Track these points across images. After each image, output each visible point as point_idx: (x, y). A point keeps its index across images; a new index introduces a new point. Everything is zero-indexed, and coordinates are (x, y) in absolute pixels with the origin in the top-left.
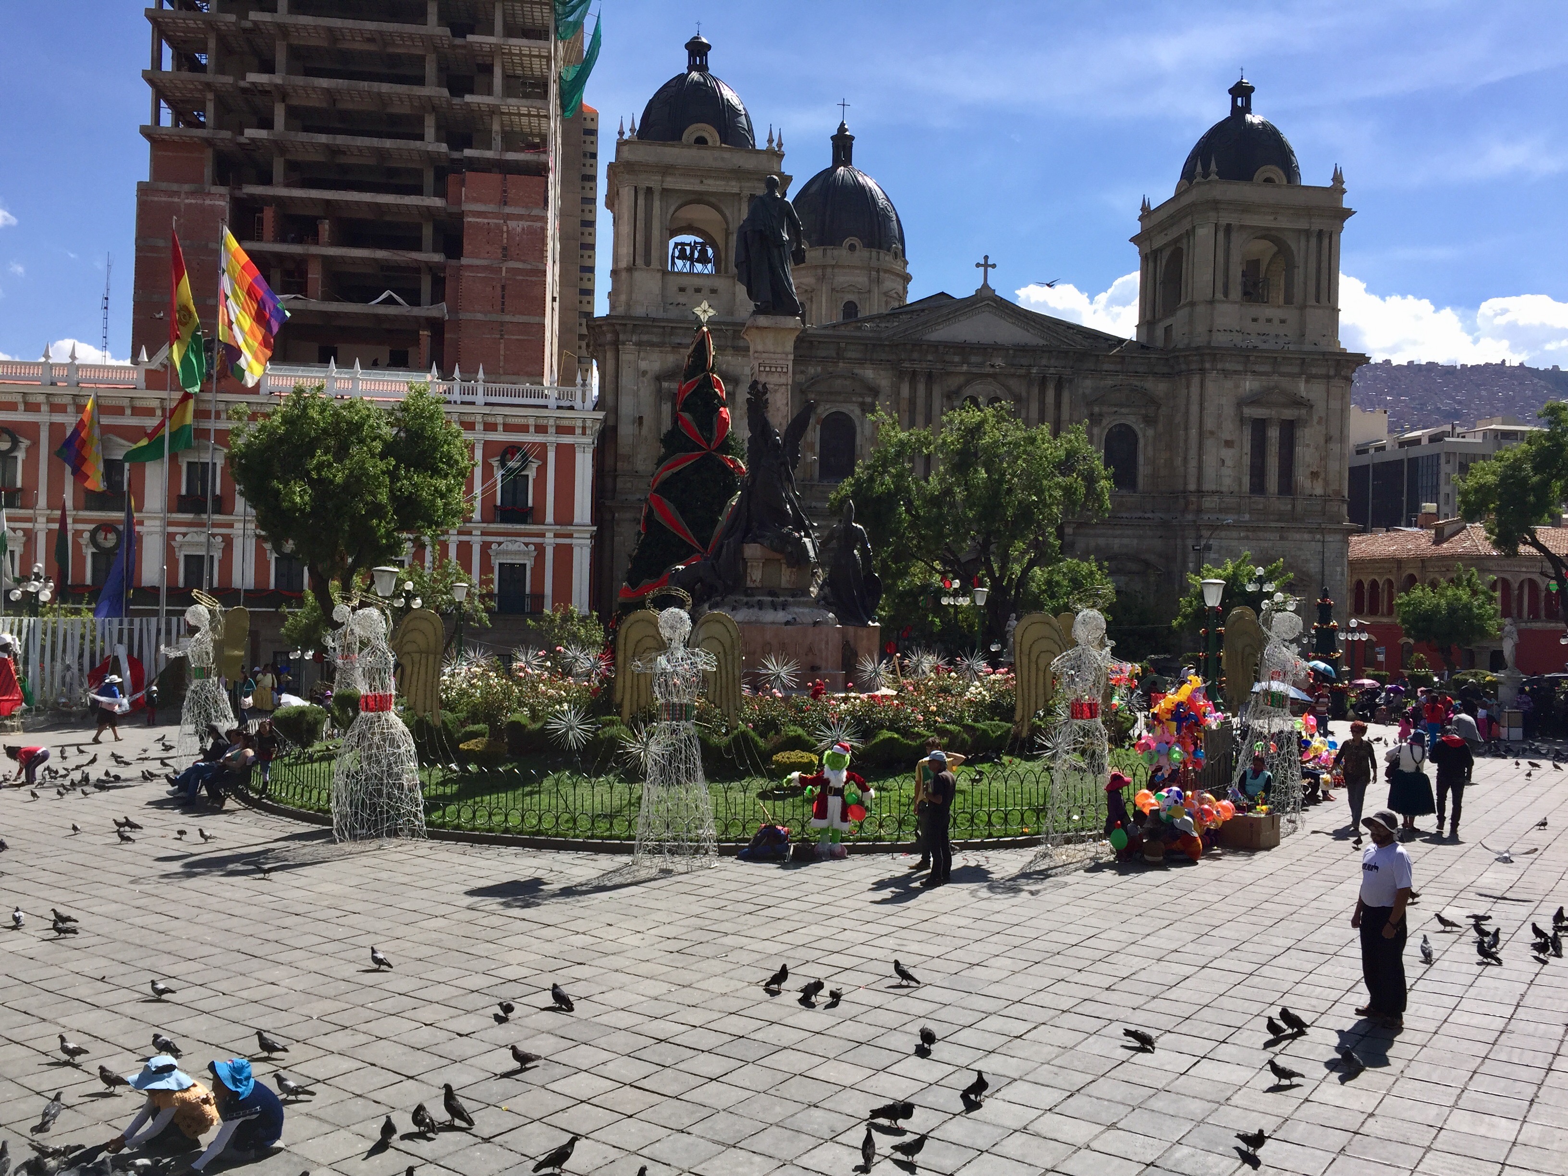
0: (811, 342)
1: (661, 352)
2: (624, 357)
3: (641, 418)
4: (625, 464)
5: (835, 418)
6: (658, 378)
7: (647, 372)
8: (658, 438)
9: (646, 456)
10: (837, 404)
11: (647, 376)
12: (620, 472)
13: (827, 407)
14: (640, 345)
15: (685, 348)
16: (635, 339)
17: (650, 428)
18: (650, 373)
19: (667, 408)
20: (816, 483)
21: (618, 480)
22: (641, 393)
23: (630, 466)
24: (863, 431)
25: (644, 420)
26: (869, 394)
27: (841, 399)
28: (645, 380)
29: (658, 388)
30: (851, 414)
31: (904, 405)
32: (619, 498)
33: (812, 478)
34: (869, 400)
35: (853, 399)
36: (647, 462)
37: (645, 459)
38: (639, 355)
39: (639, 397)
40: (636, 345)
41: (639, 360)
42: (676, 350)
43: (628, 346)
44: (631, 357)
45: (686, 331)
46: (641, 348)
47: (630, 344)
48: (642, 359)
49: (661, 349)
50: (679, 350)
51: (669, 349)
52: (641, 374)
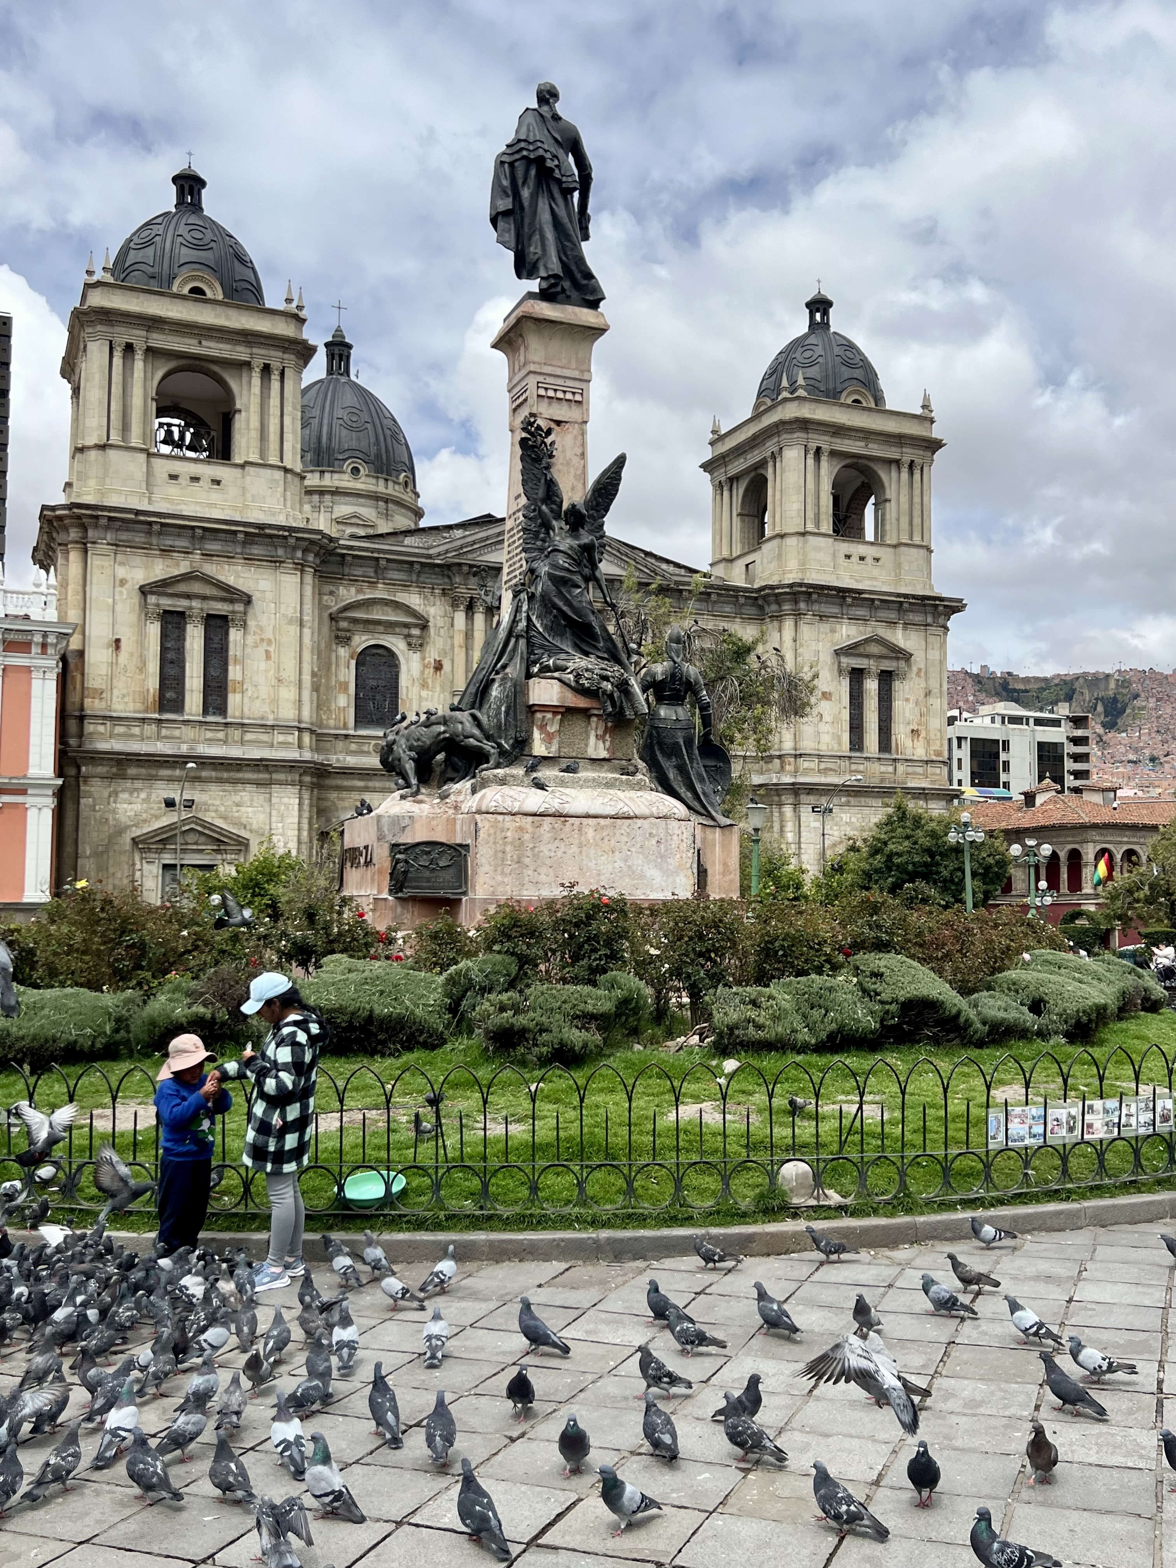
1: (147, 557)
2: (95, 561)
3: (118, 641)
4: (97, 701)
5: (375, 651)
6: (144, 591)
7: (127, 581)
8: (142, 668)
9: (125, 691)
10: (377, 635)
11: (127, 586)
12: (89, 712)
13: (364, 638)
14: (117, 545)
15: (179, 552)
16: (110, 536)
17: (132, 655)
18: (130, 583)
19: (154, 630)
20: (352, 732)
21: (86, 722)
22: (118, 608)
23: (103, 705)
24: (409, 671)
25: (123, 644)
26: (416, 626)
27: (381, 629)
28: (125, 591)
29: (144, 604)
30: (394, 649)
31: (459, 639)
32: (88, 747)
33: (345, 727)
34: (416, 632)
35: (397, 630)
36: (126, 700)
37: (124, 696)
38: (115, 559)
39: (115, 613)
40: (112, 544)
41: (116, 565)
42: (166, 554)
43: (100, 546)
44: (104, 561)
45: (181, 530)
46: (119, 549)
47: (103, 544)
48: (120, 564)
49: (146, 552)
50: (171, 554)
51: (158, 553)
52: (118, 583)
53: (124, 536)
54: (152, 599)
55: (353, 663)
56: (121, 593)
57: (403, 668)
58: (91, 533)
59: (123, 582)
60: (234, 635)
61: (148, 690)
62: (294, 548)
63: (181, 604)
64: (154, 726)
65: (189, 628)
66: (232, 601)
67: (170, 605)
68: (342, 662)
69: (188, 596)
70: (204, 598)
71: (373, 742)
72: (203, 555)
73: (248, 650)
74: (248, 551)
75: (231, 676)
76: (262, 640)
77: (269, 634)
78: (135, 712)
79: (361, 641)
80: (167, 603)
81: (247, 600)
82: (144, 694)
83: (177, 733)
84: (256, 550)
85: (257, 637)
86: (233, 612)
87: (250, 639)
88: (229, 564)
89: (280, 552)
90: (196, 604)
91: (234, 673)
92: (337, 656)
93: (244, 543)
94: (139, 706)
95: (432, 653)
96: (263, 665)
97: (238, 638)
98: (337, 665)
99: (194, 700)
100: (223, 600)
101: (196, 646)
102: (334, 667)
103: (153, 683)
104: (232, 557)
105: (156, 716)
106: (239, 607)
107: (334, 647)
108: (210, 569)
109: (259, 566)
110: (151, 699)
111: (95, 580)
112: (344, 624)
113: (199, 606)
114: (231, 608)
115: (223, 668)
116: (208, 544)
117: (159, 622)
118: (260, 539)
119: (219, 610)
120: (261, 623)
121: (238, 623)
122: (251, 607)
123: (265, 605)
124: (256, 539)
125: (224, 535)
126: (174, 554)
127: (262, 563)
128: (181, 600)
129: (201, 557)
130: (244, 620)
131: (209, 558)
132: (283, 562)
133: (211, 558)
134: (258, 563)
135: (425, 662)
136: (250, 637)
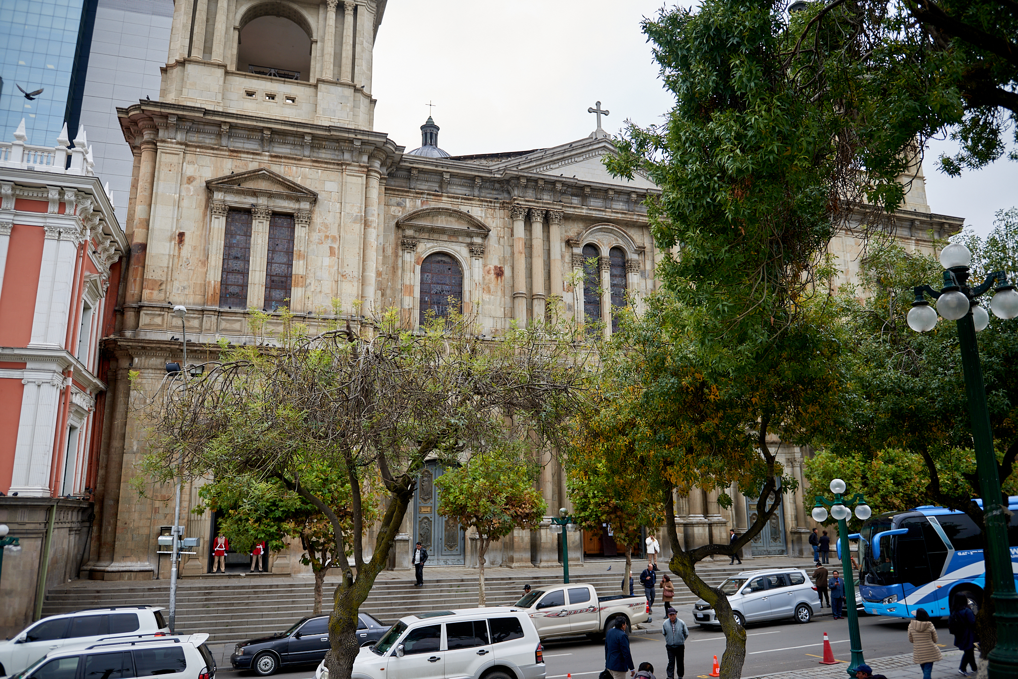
0: (410, 170)
1: (216, 156)
2: (162, 158)
3: (181, 235)
4: (155, 292)
5: (440, 258)
6: (210, 187)
7: (194, 179)
8: (205, 261)
9: (185, 284)
10: (441, 243)
11: (194, 183)
12: (146, 303)
13: (429, 245)
14: (187, 145)
15: (248, 153)
16: (180, 137)
17: (195, 248)
18: (198, 181)
19: (219, 224)
20: (416, 333)
21: (142, 313)
22: (185, 203)
23: (162, 296)
24: (472, 276)
25: (187, 238)
26: (478, 235)
27: (445, 237)
28: (192, 188)
29: (209, 199)
30: (458, 256)
31: (520, 246)
32: (142, 336)
33: (410, 328)
34: (478, 240)
35: (461, 239)
36: (186, 292)
37: (184, 288)
38: (184, 158)
39: (180, 208)
40: (181, 144)
41: (185, 164)
42: (235, 154)
43: (170, 145)
44: (174, 159)
45: (251, 133)
46: (188, 149)
47: (172, 143)
48: (189, 163)
49: (215, 152)
50: (239, 155)
51: (227, 153)
52: (185, 180)
53: (194, 138)
54: (218, 196)
55: (418, 268)
56: (188, 190)
57: (466, 274)
58: (161, 134)
59: (190, 180)
60: (300, 231)
61: (209, 282)
62: (361, 153)
63: (247, 201)
64: (214, 318)
65: (255, 223)
66: (298, 200)
67: (236, 202)
68: (407, 267)
69: (254, 193)
70: (270, 195)
72: (271, 156)
73: (313, 247)
74: (315, 155)
75: (295, 271)
76: (327, 237)
77: (334, 232)
78: (194, 304)
79: (426, 248)
80: (233, 200)
81: (314, 198)
82: (205, 285)
83: (237, 326)
84: (324, 155)
85: (322, 235)
86: (299, 209)
87: (315, 236)
88: (297, 166)
89: (347, 156)
90: (262, 201)
91: (298, 268)
92: (403, 262)
93: (312, 147)
94: (199, 299)
95: (494, 260)
96: (327, 261)
97: (303, 235)
98: (403, 270)
99: (256, 294)
100: (289, 198)
101: (260, 241)
102: (400, 271)
103: (215, 276)
104: (300, 160)
105: (217, 308)
106: (305, 205)
107: (400, 253)
108: (278, 169)
109: (326, 169)
110: (211, 292)
111: (162, 176)
112: (410, 232)
113: (266, 203)
114: (296, 206)
115: (288, 264)
116: (276, 145)
117: (224, 218)
118: (327, 143)
119: (285, 207)
120: (326, 221)
121: (304, 220)
122: (317, 206)
123: (331, 203)
124: (324, 143)
125: (292, 138)
126: (243, 155)
127: (329, 166)
128: (248, 197)
129: (270, 159)
130: (310, 218)
131: (278, 160)
132: (349, 165)
133: (280, 160)
134: (326, 166)
135: (487, 268)
136: (315, 234)
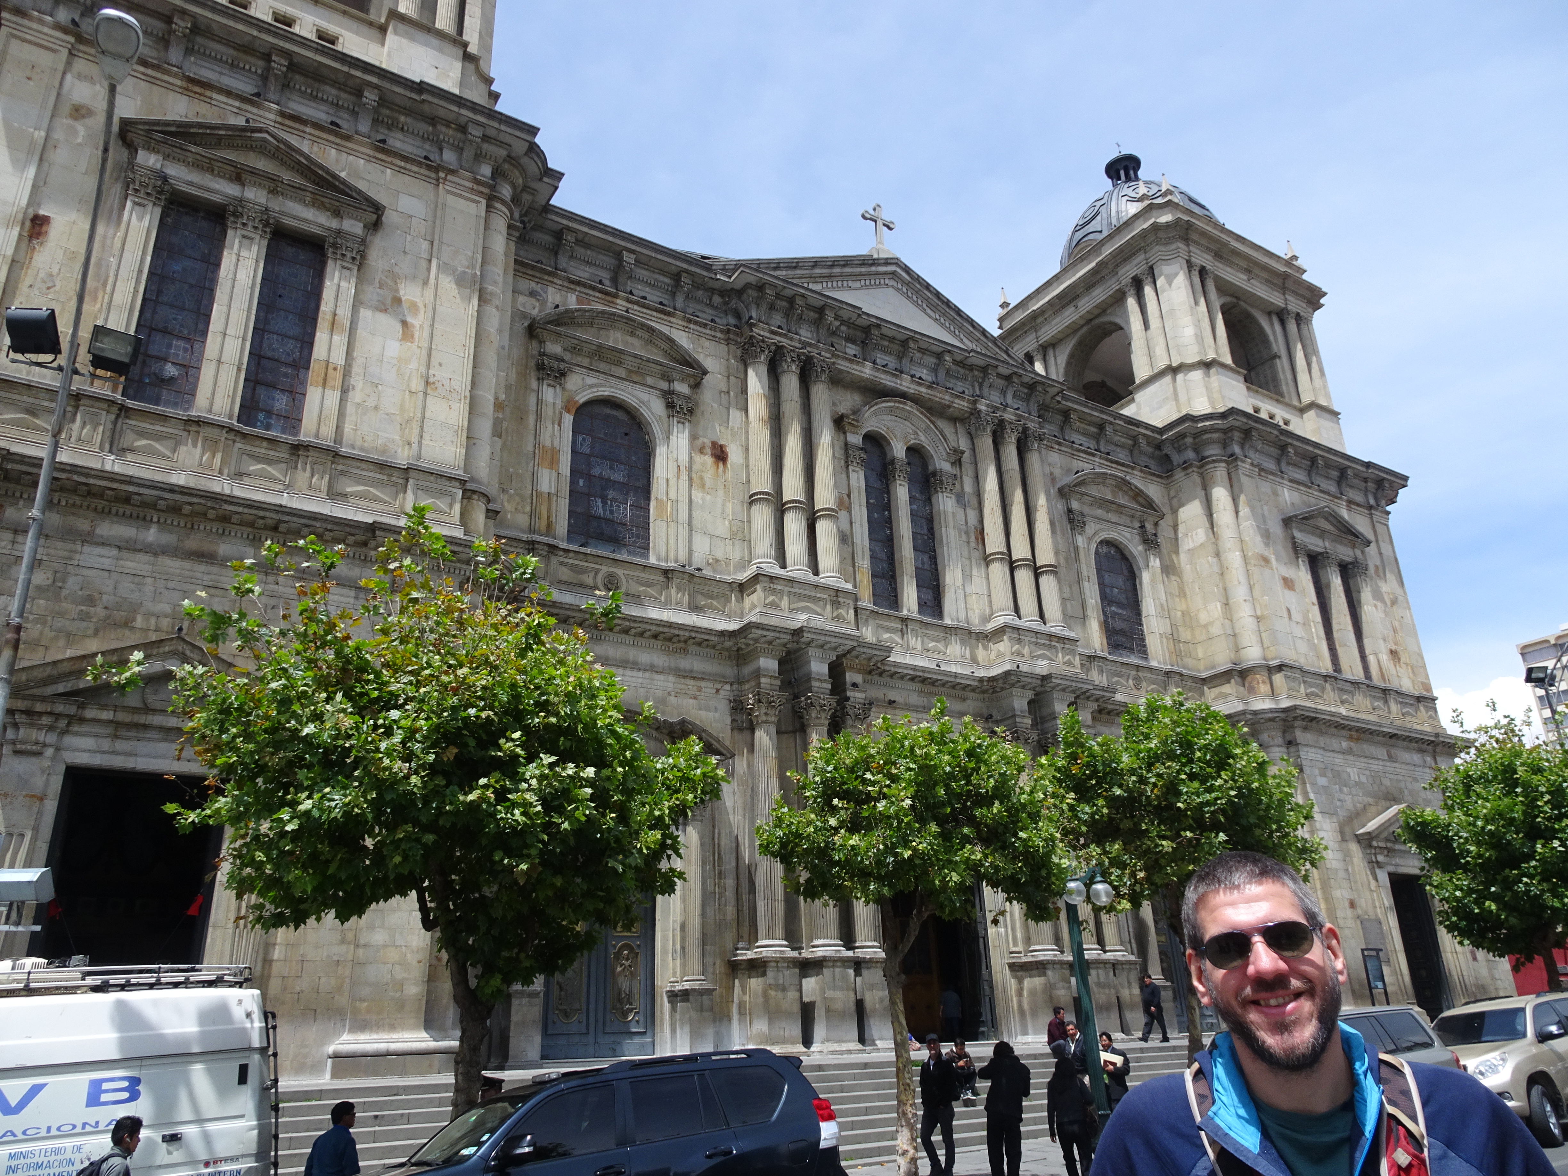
0: (558, 235)
1: (152, 81)
3: (39, 221)
5: (608, 411)
6: (130, 135)
7: (90, 113)
8: (96, 290)
10: (613, 381)
11: (88, 120)
13: (590, 381)
14: (79, 38)
15: (228, 94)
16: (64, 16)
17: (71, 256)
18: (99, 119)
19: (143, 218)
20: (564, 545)
22: (59, 155)
24: (670, 451)
25: (53, 230)
26: (684, 377)
27: (622, 371)
28: (81, 130)
29: (125, 162)
30: (644, 411)
31: (760, 408)
33: (549, 529)
34: (681, 387)
35: (650, 380)
38: (69, 63)
39: (45, 166)
40: (66, 31)
41: (69, 77)
42: (198, 89)
43: (35, 26)
44: (44, 59)
45: (241, 55)
46: (82, 47)
47: (42, 22)
48: (79, 76)
49: (150, 72)
50: (208, 93)
51: (179, 83)
52: (66, 109)
54: (148, 160)
55: (568, 419)
56: (71, 130)
57: (660, 449)
59: (80, 112)
60: (337, 276)
62: (479, 157)
63: (218, 188)
64: (105, 418)
65: (233, 238)
66: (336, 209)
67: (190, 184)
68: (548, 412)
69: (239, 176)
70: (275, 186)
71: (604, 569)
72: (282, 114)
73: (365, 314)
74: (381, 135)
75: (320, 350)
76: (396, 300)
77: (412, 294)
79: (583, 385)
80: (184, 177)
81: (374, 216)
84: (401, 138)
85: (387, 292)
86: (339, 232)
87: (371, 293)
88: (339, 148)
89: (449, 157)
90: (255, 195)
91: (328, 346)
92: (539, 402)
93: (377, 119)
95: (709, 430)
96: (394, 349)
97: (344, 285)
98: (539, 417)
99: (221, 387)
100: (316, 203)
102: (532, 419)
104: (349, 139)
105: (118, 397)
106: (353, 226)
107: (534, 384)
108: (297, 144)
109: (402, 170)
111: (6, 85)
112: (554, 348)
113: (263, 201)
114: (334, 224)
115: (303, 342)
116: (296, 98)
117: (158, 211)
118: (409, 120)
119: (305, 220)
120: (396, 270)
121: (349, 255)
122: (380, 234)
123: (409, 238)
124: (402, 118)
125: (334, 91)
126: (215, 96)
127: (408, 166)
128: (221, 180)
129: (279, 119)
130: (363, 255)
131: (297, 125)
132: (453, 172)
133: (302, 127)
134: (403, 164)
135: (699, 442)
136: (371, 288)
